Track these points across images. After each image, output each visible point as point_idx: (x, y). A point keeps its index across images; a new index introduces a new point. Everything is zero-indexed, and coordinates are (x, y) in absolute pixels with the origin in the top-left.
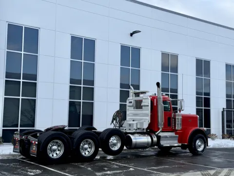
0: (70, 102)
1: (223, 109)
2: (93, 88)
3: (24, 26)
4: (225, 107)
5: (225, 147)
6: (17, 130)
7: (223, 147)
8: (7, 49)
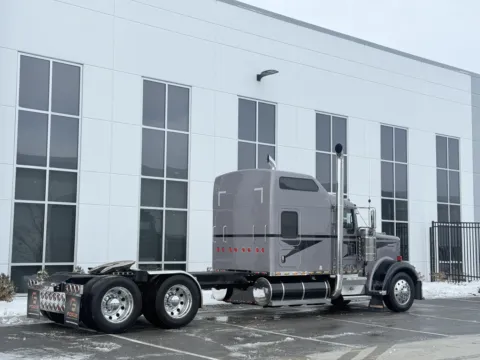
0: (142, 211)
1: (433, 222)
2: (187, 183)
3: (51, 61)
4: (436, 220)
5: (441, 296)
6: (39, 268)
7: (436, 297)
8: (20, 105)
